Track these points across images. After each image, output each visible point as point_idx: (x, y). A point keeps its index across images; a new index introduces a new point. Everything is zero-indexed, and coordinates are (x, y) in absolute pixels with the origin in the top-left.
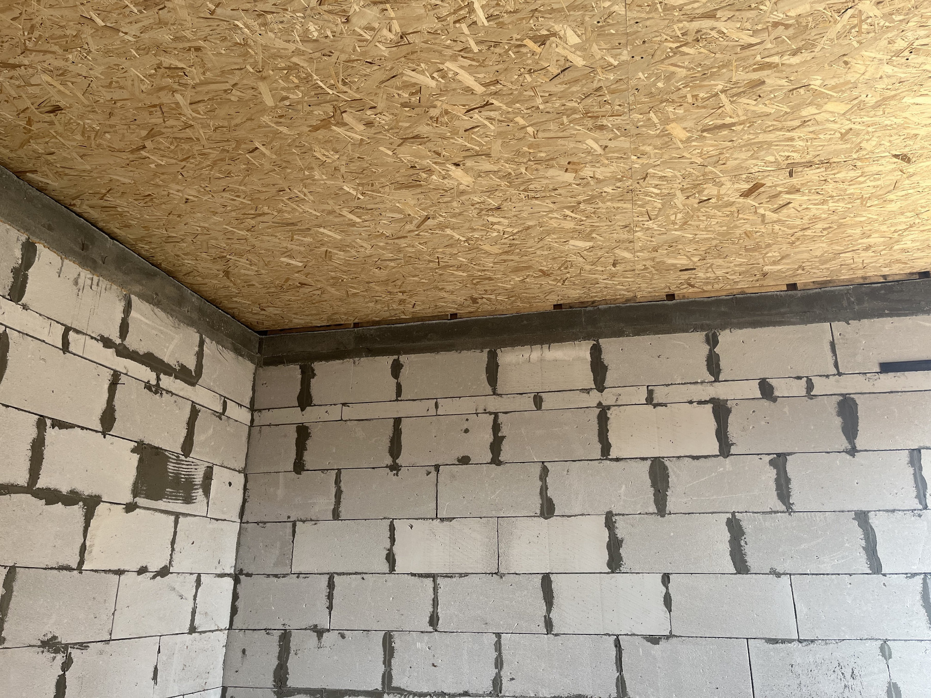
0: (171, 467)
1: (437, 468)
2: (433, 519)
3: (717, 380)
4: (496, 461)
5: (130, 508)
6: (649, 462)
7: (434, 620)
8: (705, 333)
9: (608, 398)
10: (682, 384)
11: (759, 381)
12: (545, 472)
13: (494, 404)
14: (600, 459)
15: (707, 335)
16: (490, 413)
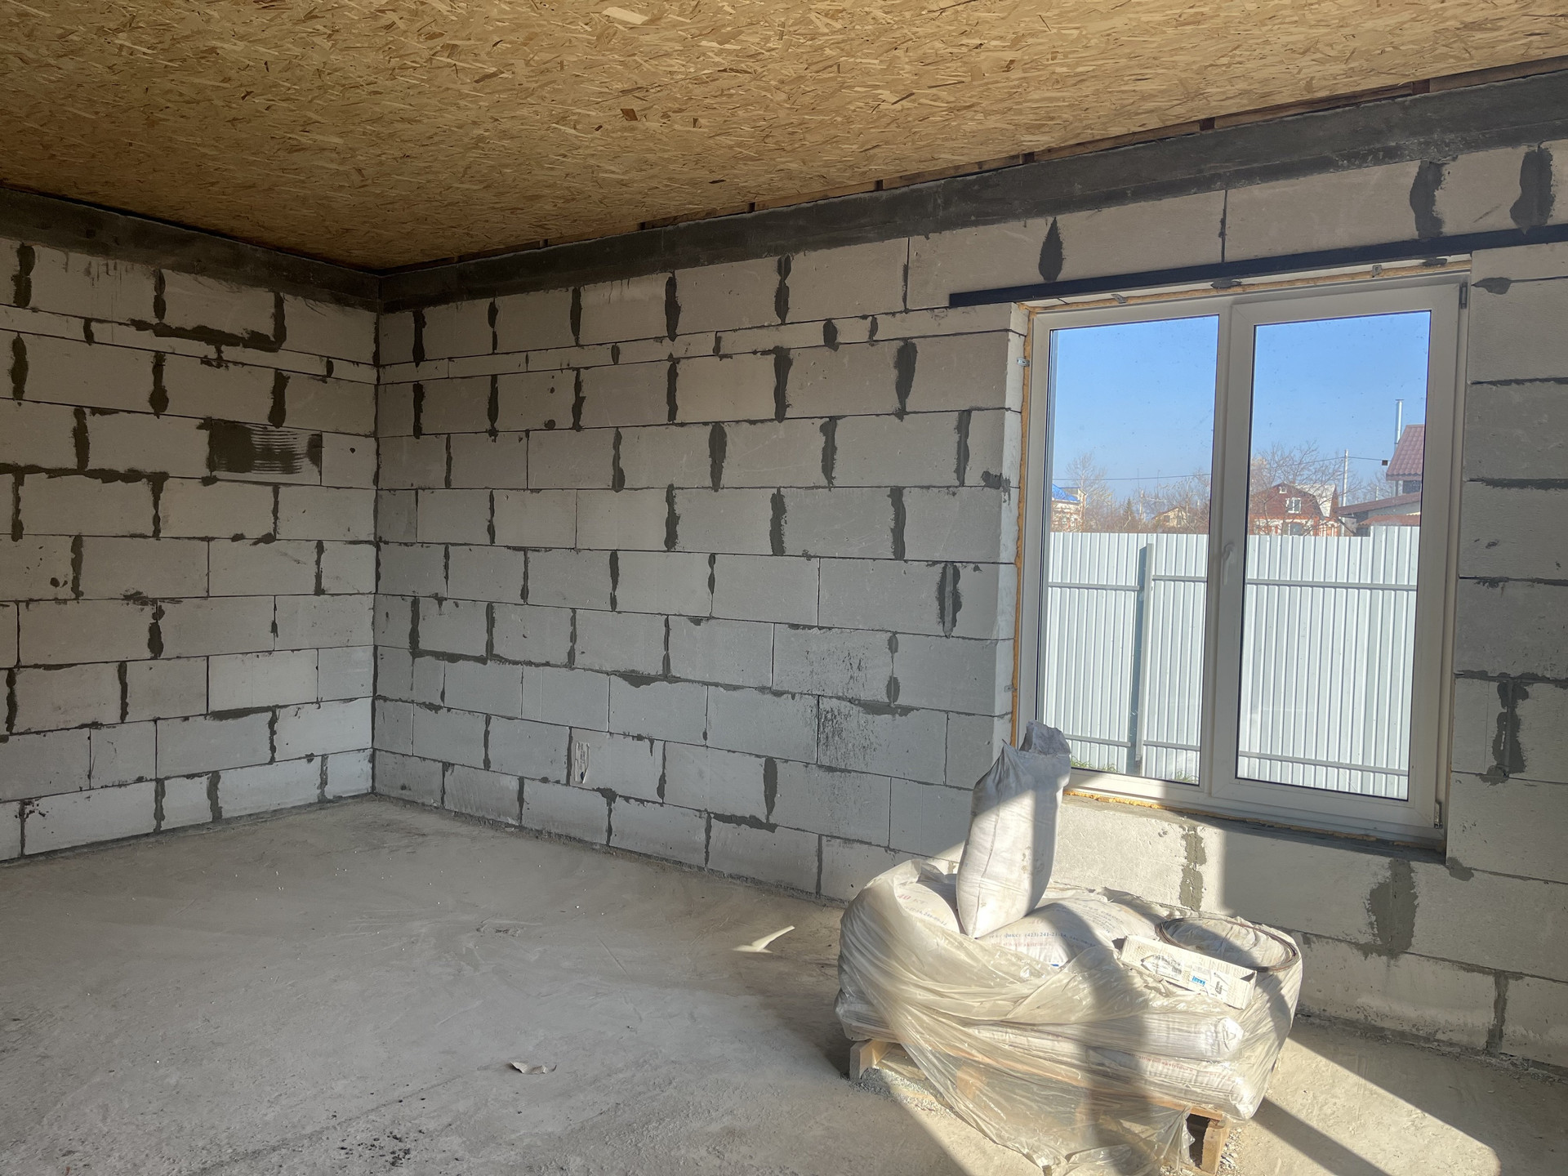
0: (256, 439)
1: (527, 432)
2: (524, 490)
3: (783, 323)
4: (577, 427)
5: (207, 481)
6: (710, 428)
7: (524, 593)
8: (777, 258)
9: (678, 348)
10: (749, 328)
11: (824, 322)
12: (618, 438)
13: (577, 357)
14: (667, 424)
15: (780, 262)
16: (574, 369)
